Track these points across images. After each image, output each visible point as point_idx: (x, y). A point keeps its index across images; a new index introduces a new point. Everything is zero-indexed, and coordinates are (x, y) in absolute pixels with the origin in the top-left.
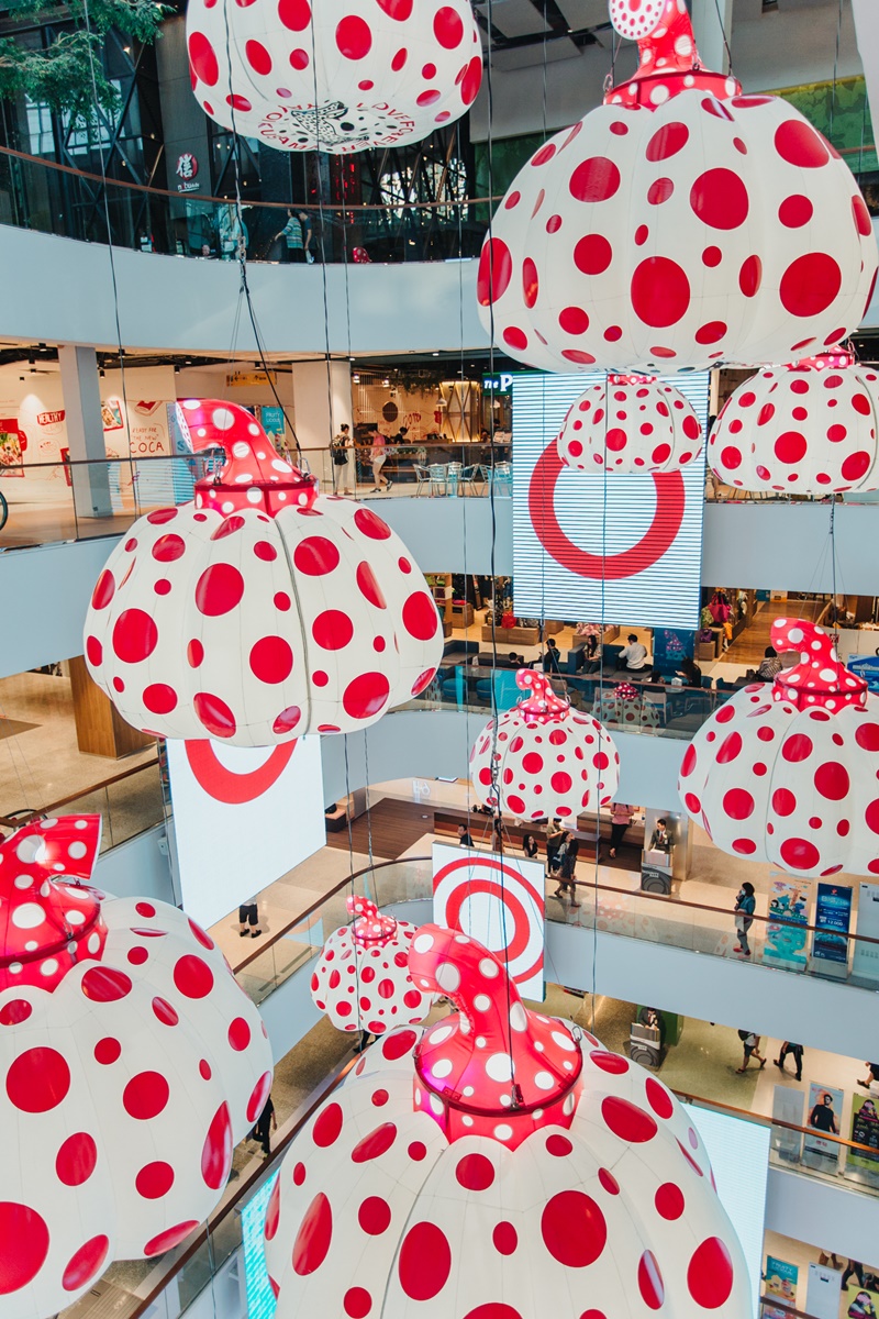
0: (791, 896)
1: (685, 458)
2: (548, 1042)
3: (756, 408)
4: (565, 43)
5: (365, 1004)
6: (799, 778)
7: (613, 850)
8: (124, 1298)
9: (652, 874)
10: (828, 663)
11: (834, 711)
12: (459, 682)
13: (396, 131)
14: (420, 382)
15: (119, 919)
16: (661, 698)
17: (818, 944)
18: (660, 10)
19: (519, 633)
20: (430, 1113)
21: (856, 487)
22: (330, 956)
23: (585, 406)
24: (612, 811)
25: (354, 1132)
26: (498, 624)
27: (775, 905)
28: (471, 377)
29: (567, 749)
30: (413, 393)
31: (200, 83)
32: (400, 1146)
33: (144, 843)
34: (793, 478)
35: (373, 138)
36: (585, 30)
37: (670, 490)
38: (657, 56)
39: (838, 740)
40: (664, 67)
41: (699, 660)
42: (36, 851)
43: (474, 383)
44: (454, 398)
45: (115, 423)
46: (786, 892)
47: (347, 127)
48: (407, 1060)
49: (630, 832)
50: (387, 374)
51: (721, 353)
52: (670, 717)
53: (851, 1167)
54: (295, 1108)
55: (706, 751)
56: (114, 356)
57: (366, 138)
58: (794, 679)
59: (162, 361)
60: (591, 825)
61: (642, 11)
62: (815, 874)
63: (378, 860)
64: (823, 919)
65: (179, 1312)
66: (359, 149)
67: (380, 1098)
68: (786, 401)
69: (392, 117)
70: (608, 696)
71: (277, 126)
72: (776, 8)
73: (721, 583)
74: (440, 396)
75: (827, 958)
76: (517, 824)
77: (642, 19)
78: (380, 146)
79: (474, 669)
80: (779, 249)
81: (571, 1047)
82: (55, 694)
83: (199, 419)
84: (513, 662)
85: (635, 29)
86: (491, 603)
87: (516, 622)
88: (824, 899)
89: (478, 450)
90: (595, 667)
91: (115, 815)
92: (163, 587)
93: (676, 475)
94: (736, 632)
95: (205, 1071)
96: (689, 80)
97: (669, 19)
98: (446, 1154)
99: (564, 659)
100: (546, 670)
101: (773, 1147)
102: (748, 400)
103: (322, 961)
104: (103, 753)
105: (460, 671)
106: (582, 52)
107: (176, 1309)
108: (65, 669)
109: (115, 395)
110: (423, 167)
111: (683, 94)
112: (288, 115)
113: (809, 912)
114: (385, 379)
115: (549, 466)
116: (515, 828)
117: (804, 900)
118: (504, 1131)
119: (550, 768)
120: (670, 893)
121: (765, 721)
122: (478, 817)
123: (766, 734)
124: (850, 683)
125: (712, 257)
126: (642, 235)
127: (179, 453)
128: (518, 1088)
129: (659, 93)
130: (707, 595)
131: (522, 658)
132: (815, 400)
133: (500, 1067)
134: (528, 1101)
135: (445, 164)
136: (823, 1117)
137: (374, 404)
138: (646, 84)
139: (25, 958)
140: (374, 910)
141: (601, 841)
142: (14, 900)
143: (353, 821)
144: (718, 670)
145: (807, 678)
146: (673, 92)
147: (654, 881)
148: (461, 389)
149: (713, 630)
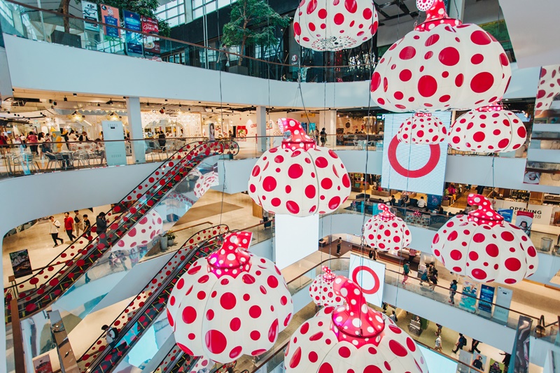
0: (471, 287)
1: (442, 140)
2: (374, 318)
3: (466, 124)
4: (409, 17)
5: (324, 298)
6: (480, 248)
10: (489, 210)
11: (492, 226)
12: (363, 206)
13: (351, 44)
14: (357, 116)
15: (255, 262)
16: (429, 217)
17: (480, 305)
18: (433, 2)
19: (384, 193)
20: (334, 331)
21: (502, 150)
22: (316, 282)
23: (409, 123)
24: (410, 251)
25: (311, 332)
26: (377, 189)
27: (465, 289)
28: (373, 115)
29: (398, 229)
30: (355, 120)
31: (296, 35)
32: (323, 339)
33: (268, 242)
34: (479, 147)
35: (344, 46)
37: (435, 150)
38: (431, 16)
39: (494, 236)
40: (434, 18)
42: (235, 240)
43: (374, 117)
44: (368, 121)
45: (270, 127)
46: (469, 285)
47: (336, 43)
48: (330, 315)
49: (415, 258)
50: (348, 114)
51: (449, 105)
52: (431, 223)
55: (443, 237)
56: (271, 109)
57: (342, 46)
58: (477, 214)
59: (284, 110)
60: (404, 255)
61: (427, 2)
62: (484, 282)
63: (334, 257)
64: (483, 297)
66: (340, 49)
67: (320, 324)
68: (477, 122)
69: (349, 40)
70: (411, 215)
71: (316, 45)
73: (452, 181)
74: (363, 121)
75: (484, 310)
77: (427, 5)
78: (346, 48)
79: (367, 203)
80: (470, 71)
81: (382, 322)
83: (285, 123)
84: (381, 201)
85: (424, 8)
86: (375, 183)
87: (383, 189)
88: (483, 290)
89: (374, 136)
90: (408, 205)
91: (260, 234)
92: (278, 170)
93: (438, 145)
94: (457, 198)
95: (272, 309)
96: (442, 21)
97: (436, 4)
98: (337, 345)
99: (397, 202)
100: (391, 205)
101: (458, 370)
102: (463, 121)
103: (313, 283)
104: (259, 217)
105: (363, 203)
109: (271, 120)
110: (362, 54)
111: (439, 26)
112: (319, 41)
113: (477, 294)
114: (347, 116)
115: (395, 142)
117: (475, 289)
118: (356, 342)
119: (393, 235)
121: (466, 228)
123: (467, 232)
124: (498, 217)
125: (445, 74)
126: (422, 69)
128: (361, 330)
129: (431, 26)
130: (447, 185)
131: (383, 200)
132: (489, 121)
133: (357, 323)
134: (364, 335)
135: (368, 53)
136: (478, 364)
137: (343, 123)
138: (427, 24)
139: (229, 268)
140: (330, 271)
141: (405, 260)
142: (228, 252)
143: (328, 244)
144: (449, 209)
145: (481, 214)
146: (436, 25)
148: (370, 118)
149: (449, 196)
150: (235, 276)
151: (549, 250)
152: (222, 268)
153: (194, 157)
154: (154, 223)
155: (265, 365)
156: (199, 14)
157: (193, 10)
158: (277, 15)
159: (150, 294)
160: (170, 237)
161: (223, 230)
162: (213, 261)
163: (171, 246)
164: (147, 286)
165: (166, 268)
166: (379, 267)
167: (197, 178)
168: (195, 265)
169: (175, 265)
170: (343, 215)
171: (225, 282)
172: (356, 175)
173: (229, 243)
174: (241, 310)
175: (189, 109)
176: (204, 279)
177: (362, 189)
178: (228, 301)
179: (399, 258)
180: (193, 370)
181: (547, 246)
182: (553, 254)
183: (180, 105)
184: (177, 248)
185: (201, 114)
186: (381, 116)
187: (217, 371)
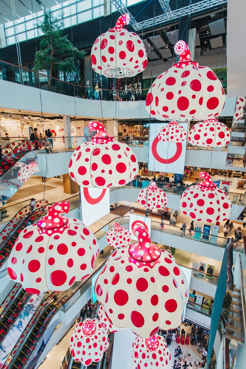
0: (199, 226)
1: (183, 140)
4: (162, 61)
7: (165, 217)
8: (70, 292)
9: (172, 221)
12: (137, 183)
13: (130, 74)
14: (131, 125)
16: (175, 187)
17: (203, 236)
18: (184, 49)
24: (165, 209)
26: (144, 172)
27: (196, 228)
28: (141, 125)
30: (129, 127)
31: (93, 64)
33: (76, 210)
35: (126, 75)
36: (166, 58)
37: (179, 145)
38: (183, 58)
39: (204, 195)
40: (184, 60)
42: (58, 208)
43: (141, 126)
45: (73, 131)
47: (121, 73)
49: (168, 213)
51: (194, 117)
52: (177, 191)
53: (206, 278)
54: (102, 261)
56: (73, 118)
57: (124, 75)
59: (82, 119)
60: (161, 212)
61: (181, 49)
63: (120, 216)
64: (205, 231)
65: (80, 295)
66: (123, 77)
69: (129, 71)
70: (165, 186)
71: (107, 73)
72: (203, 55)
74: (135, 128)
75: (205, 239)
77: (181, 51)
78: (127, 77)
79: (139, 181)
80: (207, 96)
82: (60, 182)
84: (147, 180)
85: (179, 53)
86: (143, 168)
87: (148, 172)
88: (205, 227)
89: (142, 138)
93: (181, 143)
94: (190, 176)
96: (189, 63)
97: (186, 51)
99: (157, 179)
101: (192, 274)
105: (137, 181)
106: (165, 62)
107: (79, 295)
108: (62, 177)
109: (73, 126)
110: (133, 83)
111: (188, 65)
112: (109, 70)
113: (202, 230)
114: (124, 124)
115: (156, 140)
117: (201, 227)
118: (138, 264)
120: (175, 225)
124: (212, 185)
125: (194, 97)
126: (180, 92)
127: (85, 136)
129: (183, 65)
131: (149, 179)
133: (141, 253)
134: (143, 260)
135: (137, 83)
136: (202, 268)
137: (122, 129)
138: (181, 63)
139: (57, 228)
140: (119, 225)
142: (54, 217)
143: (115, 209)
144: (187, 183)
146: (186, 65)
147: (172, 223)
148: (139, 127)
149: (186, 175)
151: (236, 202)
152: (52, 229)
153: (18, 151)
156: (12, 41)
157: (6, 38)
158: (75, 49)
160: (3, 211)
161: (43, 204)
162: (44, 225)
163: (4, 218)
165: (2, 234)
166: (148, 220)
169: (9, 232)
170: (124, 189)
173: (54, 211)
174: (72, 253)
175: (11, 116)
176: (40, 239)
178: (63, 249)
179: (159, 214)
181: (235, 201)
182: (238, 204)
183: (3, 113)
184: (10, 219)
185: (21, 120)
186: (146, 125)
187: (46, 300)
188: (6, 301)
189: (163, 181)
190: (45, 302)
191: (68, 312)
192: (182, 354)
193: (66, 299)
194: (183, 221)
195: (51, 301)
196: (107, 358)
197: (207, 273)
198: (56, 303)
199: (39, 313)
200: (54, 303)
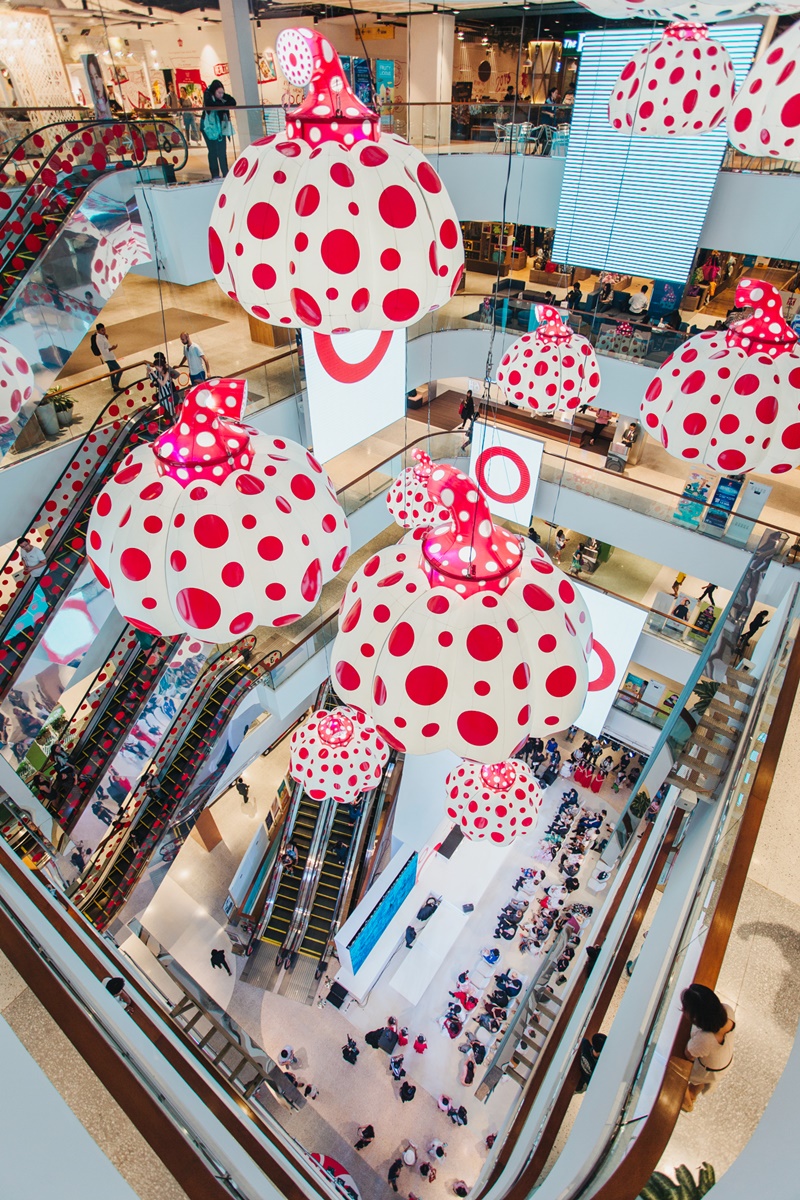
0: (701, 483)
2: (502, 546)
5: (416, 514)
6: (745, 407)
7: (592, 440)
9: (614, 458)
10: (775, 318)
11: (774, 357)
12: (505, 311)
14: (511, 40)
15: (262, 447)
16: (648, 335)
17: (709, 515)
19: (557, 277)
20: (424, 570)
22: (399, 484)
24: (598, 414)
25: (383, 573)
26: (543, 268)
27: (689, 487)
28: (555, 36)
30: (505, 52)
32: (402, 584)
33: (291, 401)
34: (790, 143)
39: (776, 379)
41: (684, 310)
42: (207, 400)
43: (558, 43)
44: (539, 59)
45: (269, 76)
46: (700, 481)
48: (419, 542)
49: (606, 430)
50: (486, 31)
52: (650, 351)
53: (690, 638)
55: (672, 387)
58: (749, 330)
59: (304, 11)
60: (585, 423)
64: (717, 500)
67: (401, 558)
70: (610, 332)
74: (528, 56)
75: (712, 524)
76: (532, 416)
81: (517, 552)
84: (548, 300)
86: (540, 251)
87: (556, 267)
88: (722, 487)
91: (273, 384)
94: (718, 290)
95: (305, 540)
98: (427, 593)
99: (584, 299)
100: (570, 307)
101: (647, 622)
102: (777, 56)
103: (394, 487)
104: (266, 343)
105: (507, 302)
107: (312, 651)
113: (709, 495)
114: (484, 37)
116: (531, 419)
117: (708, 486)
118: (461, 588)
120: (623, 472)
121: (724, 363)
122: (509, 409)
123: (724, 373)
124: (790, 334)
128: (474, 567)
131: (554, 297)
133: (467, 554)
134: (478, 575)
136: (682, 612)
137: (472, 63)
139: (204, 464)
140: (428, 459)
141: (586, 433)
142: (196, 429)
143: (427, 403)
144: (695, 319)
145: (758, 330)
147: (614, 463)
148: (547, 48)
149: (702, 286)
150: (219, 481)
152: (190, 465)
154: (10, 373)
155: (311, 640)
159: (49, 533)
160: (60, 403)
162: (167, 450)
163: (68, 425)
164: (37, 518)
165: (69, 476)
166: (531, 448)
167: (92, 243)
168: (128, 463)
169: (89, 468)
170: (459, 332)
171: (199, 494)
172: (497, 230)
173: (195, 408)
174: (241, 546)
176: (153, 491)
177: (508, 268)
178: (211, 532)
179: (575, 429)
180: (173, 661)
184: (82, 429)
185: (51, 16)
186: (575, 38)
187: (222, 657)
188: (116, 651)
189: (608, 308)
190: (220, 663)
191: (281, 691)
192: (578, 806)
193: (275, 658)
194: (653, 460)
195: (236, 660)
196: (387, 795)
197: (695, 625)
198: (249, 666)
199: (208, 686)
200: (243, 665)
